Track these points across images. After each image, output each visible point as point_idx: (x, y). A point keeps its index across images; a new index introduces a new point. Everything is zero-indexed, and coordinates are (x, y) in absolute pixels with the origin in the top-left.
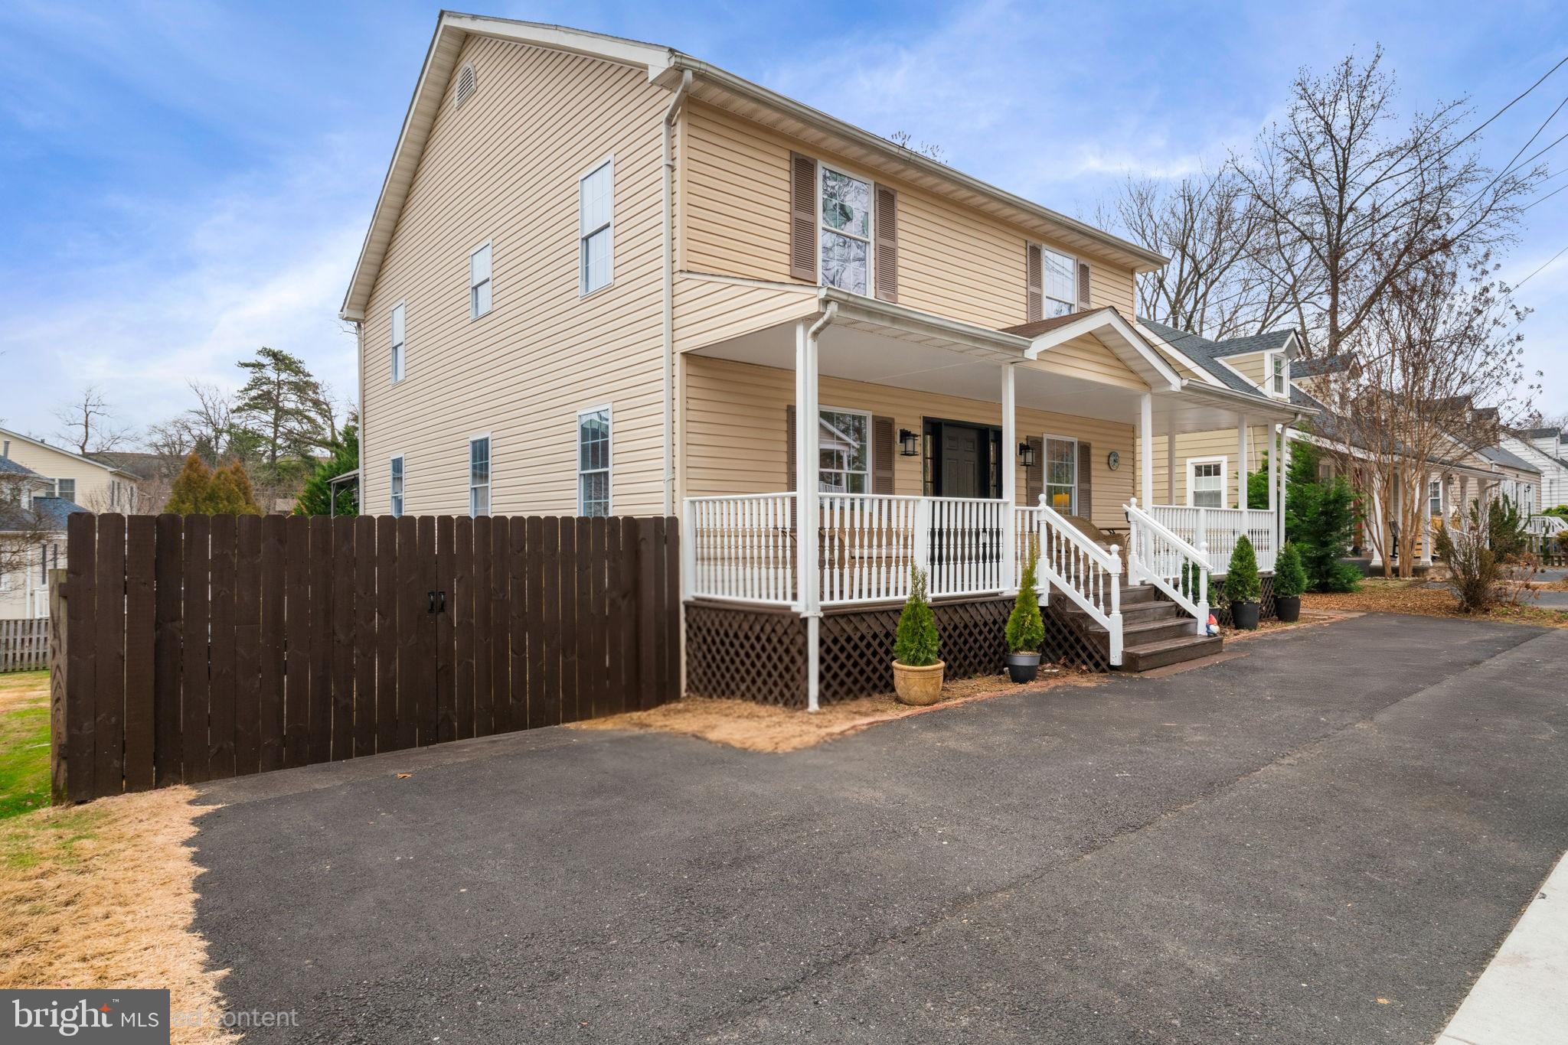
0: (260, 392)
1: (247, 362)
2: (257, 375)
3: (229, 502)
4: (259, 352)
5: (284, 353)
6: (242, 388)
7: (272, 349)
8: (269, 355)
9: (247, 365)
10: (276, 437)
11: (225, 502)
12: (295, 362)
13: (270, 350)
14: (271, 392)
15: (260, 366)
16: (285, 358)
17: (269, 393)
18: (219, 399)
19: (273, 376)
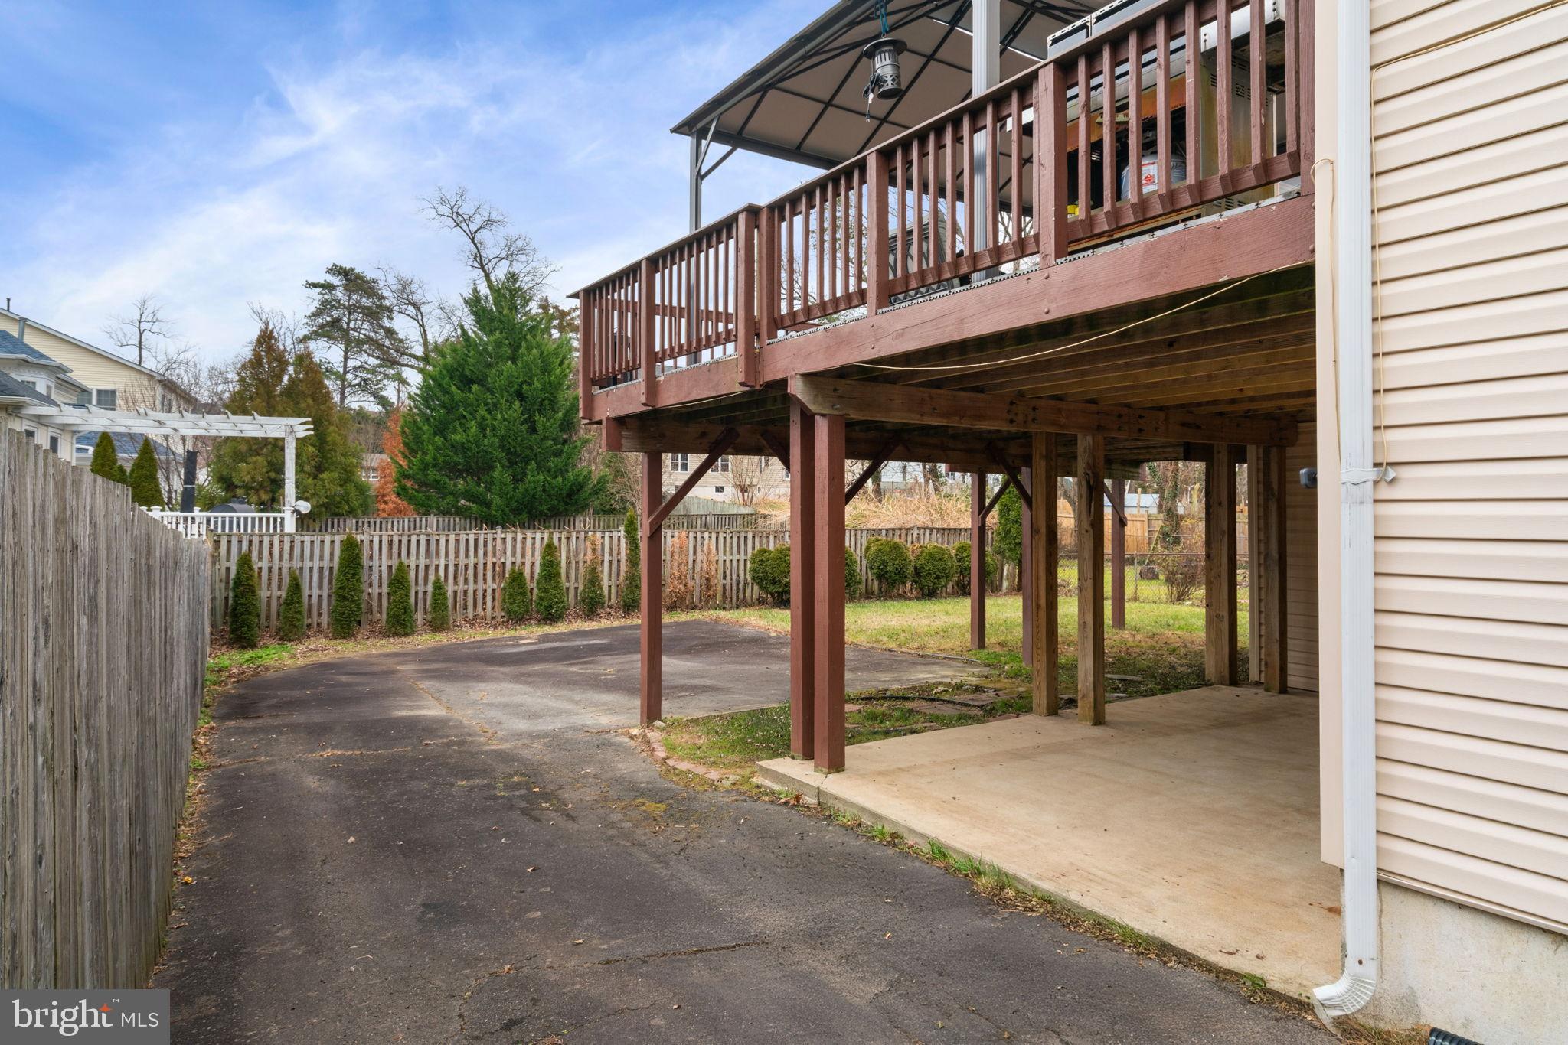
0: (329, 319)
1: (316, 281)
2: (326, 297)
3: (314, 400)
4: (329, 271)
5: (357, 271)
6: (308, 314)
7: (344, 266)
8: (340, 274)
9: (315, 286)
10: (346, 372)
11: (310, 401)
12: (367, 282)
13: (341, 268)
14: (341, 319)
15: (328, 287)
16: (358, 277)
17: (338, 320)
18: (285, 325)
19: (344, 299)
